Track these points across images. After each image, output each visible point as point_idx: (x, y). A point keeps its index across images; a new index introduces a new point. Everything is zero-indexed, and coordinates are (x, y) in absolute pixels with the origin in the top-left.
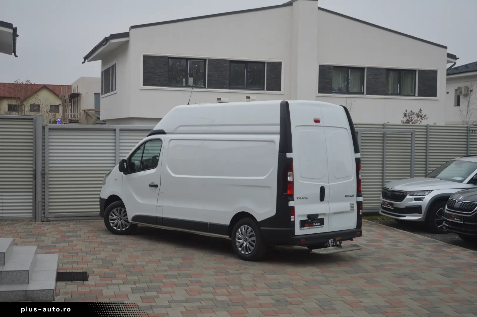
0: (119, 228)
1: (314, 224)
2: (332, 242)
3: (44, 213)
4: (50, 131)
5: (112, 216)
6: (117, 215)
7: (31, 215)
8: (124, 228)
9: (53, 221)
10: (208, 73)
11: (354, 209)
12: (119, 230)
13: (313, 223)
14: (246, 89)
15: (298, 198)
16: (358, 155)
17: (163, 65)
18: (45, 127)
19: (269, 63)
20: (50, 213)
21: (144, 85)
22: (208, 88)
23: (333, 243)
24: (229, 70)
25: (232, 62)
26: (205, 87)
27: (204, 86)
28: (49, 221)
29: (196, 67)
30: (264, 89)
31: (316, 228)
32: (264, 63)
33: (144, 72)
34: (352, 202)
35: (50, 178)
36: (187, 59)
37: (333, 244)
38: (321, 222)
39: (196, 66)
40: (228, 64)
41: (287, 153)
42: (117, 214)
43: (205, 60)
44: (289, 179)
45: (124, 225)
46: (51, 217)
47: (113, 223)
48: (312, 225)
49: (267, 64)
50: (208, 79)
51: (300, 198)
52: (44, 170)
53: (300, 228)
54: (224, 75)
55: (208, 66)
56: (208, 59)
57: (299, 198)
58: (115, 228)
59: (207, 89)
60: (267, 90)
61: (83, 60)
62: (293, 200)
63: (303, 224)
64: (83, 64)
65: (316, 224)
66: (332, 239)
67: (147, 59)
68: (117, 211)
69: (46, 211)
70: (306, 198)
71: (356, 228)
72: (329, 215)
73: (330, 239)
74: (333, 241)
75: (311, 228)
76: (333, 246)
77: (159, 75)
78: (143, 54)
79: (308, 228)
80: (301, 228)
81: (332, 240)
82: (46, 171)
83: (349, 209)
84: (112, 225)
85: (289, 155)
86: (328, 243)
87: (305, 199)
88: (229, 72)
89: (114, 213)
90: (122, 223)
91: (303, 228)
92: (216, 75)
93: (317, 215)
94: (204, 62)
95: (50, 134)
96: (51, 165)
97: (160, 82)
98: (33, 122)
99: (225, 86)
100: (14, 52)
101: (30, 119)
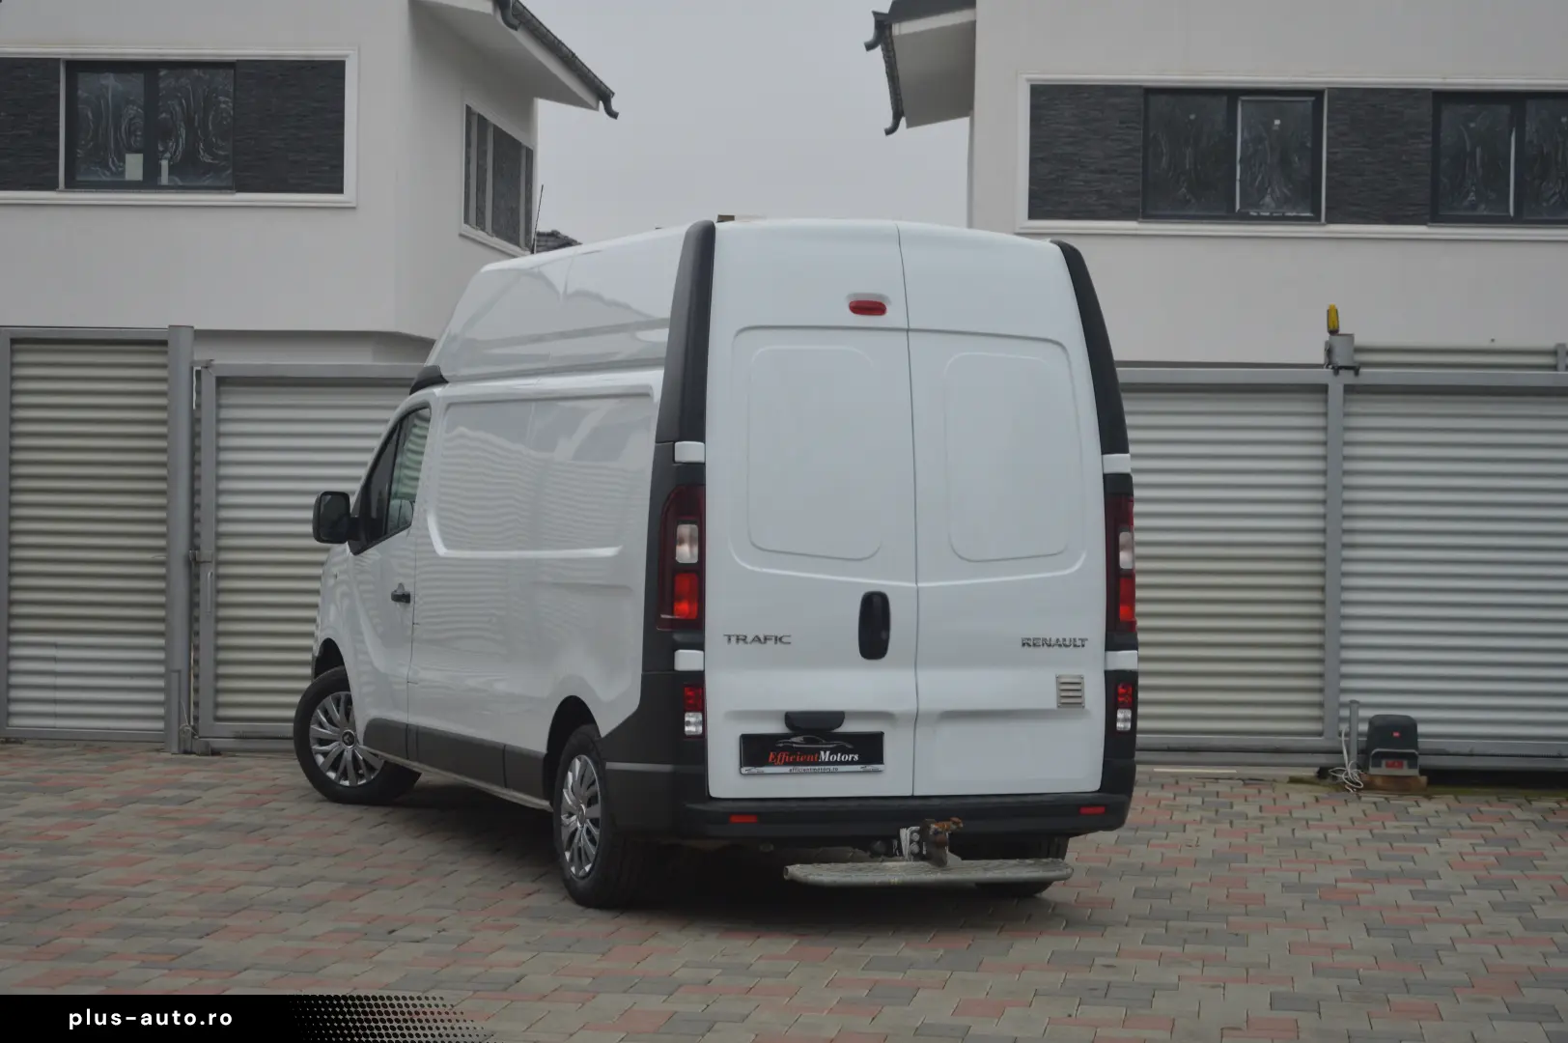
0: (344, 775)
1: (825, 756)
2: (911, 842)
3: (196, 719)
4: (222, 388)
5: (321, 725)
6: (335, 721)
7: (160, 725)
8: (361, 777)
9: (232, 752)
10: (1328, 153)
11: (1080, 705)
12: (347, 783)
13: (818, 751)
14: (1519, 220)
15: (733, 639)
16: (1119, 463)
17: (1121, 123)
18: (204, 371)
20: (218, 719)
21: (1032, 215)
22: (1330, 220)
23: (919, 843)
24: (1430, 139)
25: (1444, 97)
26: (1315, 219)
27: (1312, 212)
28: (215, 753)
29: (1276, 128)
31: (836, 772)
33: (1033, 159)
34: (1069, 672)
35: (219, 577)
36: (1232, 95)
37: (916, 848)
38: (869, 749)
39: (1277, 122)
40: (1428, 106)
41: (677, 444)
42: (337, 716)
43: (1317, 94)
44: (685, 553)
45: (362, 764)
46: (220, 735)
47: (325, 754)
48: (810, 758)
50: (1329, 179)
51: (741, 639)
52: (198, 548)
53: (741, 767)
54: (1404, 158)
55: (1329, 120)
56: (1329, 88)
57: (738, 639)
58: (332, 775)
59: (1324, 225)
61: (889, 123)
62: (700, 646)
63: (756, 751)
65: (838, 757)
66: (914, 828)
67: (1046, 99)
68: (338, 706)
69: (206, 712)
70: (778, 639)
71: (1098, 791)
72: (916, 719)
73: (907, 828)
74: (916, 837)
75: (805, 773)
76: (918, 856)
77: (1102, 172)
78: (1029, 80)
79: (786, 769)
80: (744, 770)
81: (912, 833)
82: (206, 552)
83: (1050, 701)
84: (320, 759)
85: (687, 451)
86: (896, 843)
87: (770, 643)
88: (1430, 146)
89: (326, 713)
90: (354, 757)
91: (754, 770)
92: (1368, 159)
93: (839, 717)
94: (1314, 102)
95: (224, 401)
96: (224, 528)
97: (1103, 201)
98: (165, 353)
99: (1410, 213)
100: (603, 95)
101: (155, 343)
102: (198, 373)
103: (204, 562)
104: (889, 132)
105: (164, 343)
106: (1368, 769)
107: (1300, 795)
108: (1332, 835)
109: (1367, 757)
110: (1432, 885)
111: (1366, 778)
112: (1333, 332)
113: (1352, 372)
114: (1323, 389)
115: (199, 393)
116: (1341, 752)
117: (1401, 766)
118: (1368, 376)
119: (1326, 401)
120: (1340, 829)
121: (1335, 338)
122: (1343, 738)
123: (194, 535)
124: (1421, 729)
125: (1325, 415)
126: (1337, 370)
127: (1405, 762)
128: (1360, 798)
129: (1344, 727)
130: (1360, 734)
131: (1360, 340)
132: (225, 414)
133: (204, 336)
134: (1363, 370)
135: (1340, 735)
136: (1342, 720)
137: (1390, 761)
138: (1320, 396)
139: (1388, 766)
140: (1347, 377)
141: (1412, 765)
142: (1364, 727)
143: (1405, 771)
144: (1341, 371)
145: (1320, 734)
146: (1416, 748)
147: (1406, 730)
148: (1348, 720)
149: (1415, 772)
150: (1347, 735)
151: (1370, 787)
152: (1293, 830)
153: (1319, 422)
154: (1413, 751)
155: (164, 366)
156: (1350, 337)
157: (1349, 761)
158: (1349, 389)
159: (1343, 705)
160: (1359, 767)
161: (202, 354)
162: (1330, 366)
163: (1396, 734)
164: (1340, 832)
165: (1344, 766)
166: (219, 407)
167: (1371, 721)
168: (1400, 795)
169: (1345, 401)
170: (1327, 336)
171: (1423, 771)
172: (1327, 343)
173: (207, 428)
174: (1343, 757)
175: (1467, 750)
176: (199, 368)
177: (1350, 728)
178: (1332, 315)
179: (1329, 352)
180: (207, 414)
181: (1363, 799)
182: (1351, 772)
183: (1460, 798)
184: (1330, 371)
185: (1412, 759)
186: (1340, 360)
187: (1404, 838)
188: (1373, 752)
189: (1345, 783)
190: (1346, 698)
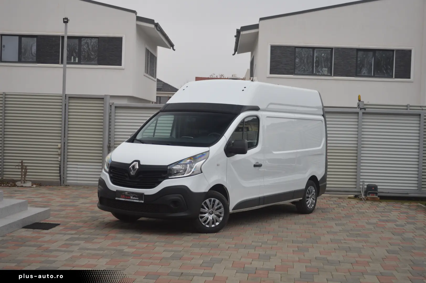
4: (116, 109)
10: (334, 61)
14: (374, 76)
17: (290, 54)
19: (398, 51)
21: (271, 73)
22: (334, 76)
25: (358, 50)
26: (331, 75)
29: (323, 56)
30: (392, 77)
32: (393, 51)
33: (271, 62)
36: (314, 48)
39: (323, 54)
40: (355, 52)
43: (332, 49)
49: (396, 51)
50: (334, 67)
52: (110, 144)
54: (350, 63)
55: (334, 54)
56: (334, 48)
60: (396, 77)
64: (233, 56)
67: (274, 49)
77: (286, 64)
78: (270, 44)
82: (112, 145)
88: (355, 60)
92: (342, 63)
94: (331, 50)
95: (116, 112)
96: (116, 140)
97: (286, 71)
98: (103, 101)
99: (351, 74)
100: (172, 45)
101: (101, 99)
102: (111, 106)
103: (112, 147)
104: (234, 55)
105: (103, 99)
106: (367, 196)
107: (354, 202)
108: (367, 211)
109: (366, 193)
110: (398, 223)
111: (366, 198)
112: (359, 101)
113: (364, 110)
114: (358, 113)
115: (111, 110)
116: (361, 192)
117: (374, 195)
118: (368, 110)
119: (358, 116)
120: (367, 209)
121: (360, 102)
122: (361, 189)
123: (109, 141)
124: (378, 187)
125: (358, 119)
126: (361, 109)
127: (375, 195)
128: (366, 202)
129: (361, 187)
130: (365, 188)
131: (365, 103)
132: (116, 114)
133: (112, 97)
134: (366, 109)
135: (360, 188)
136: (361, 185)
137: (372, 194)
138: (357, 115)
139: (371, 195)
140: (363, 111)
141: (376, 195)
142: (366, 187)
143: (375, 196)
144: (362, 110)
145: (356, 188)
146: (377, 191)
147: (375, 187)
148: (363, 185)
149: (377, 197)
150: (362, 188)
151: (367, 200)
152: (358, 210)
153: (356, 120)
154: (377, 192)
155: (103, 104)
156: (363, 102)
157: (363, 194)
158: (363, 113)
159: (361, 182)
160: (364, 195)
161: (112, 101)
162: (359, 108)
163: (373, 188)
164: (368, 210)
165: (361, 195)
166: (115, 113)
167: (367, 185)
168: (374, 202)
169: (363, 116)
170: (358, 102)
171: (379, 196)
172: (358, 103)
173: (113, 117)
174: (361, 193)
175: (387, 192)
176: (111, 104)
177: (363, 187)
178: (359, 97)
179: (359, 105)
180: (113, 115)
181: (367, 202)
182: (363, 196)
183: (388, 202)
184: (359, 109)
185: (376, 194)
186: (361, 107)
187: (383, 212)
188: (368, 192)
189: (361, 199)
190: (361, 180)
